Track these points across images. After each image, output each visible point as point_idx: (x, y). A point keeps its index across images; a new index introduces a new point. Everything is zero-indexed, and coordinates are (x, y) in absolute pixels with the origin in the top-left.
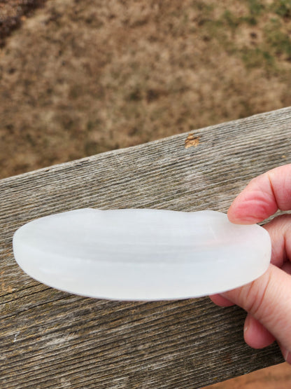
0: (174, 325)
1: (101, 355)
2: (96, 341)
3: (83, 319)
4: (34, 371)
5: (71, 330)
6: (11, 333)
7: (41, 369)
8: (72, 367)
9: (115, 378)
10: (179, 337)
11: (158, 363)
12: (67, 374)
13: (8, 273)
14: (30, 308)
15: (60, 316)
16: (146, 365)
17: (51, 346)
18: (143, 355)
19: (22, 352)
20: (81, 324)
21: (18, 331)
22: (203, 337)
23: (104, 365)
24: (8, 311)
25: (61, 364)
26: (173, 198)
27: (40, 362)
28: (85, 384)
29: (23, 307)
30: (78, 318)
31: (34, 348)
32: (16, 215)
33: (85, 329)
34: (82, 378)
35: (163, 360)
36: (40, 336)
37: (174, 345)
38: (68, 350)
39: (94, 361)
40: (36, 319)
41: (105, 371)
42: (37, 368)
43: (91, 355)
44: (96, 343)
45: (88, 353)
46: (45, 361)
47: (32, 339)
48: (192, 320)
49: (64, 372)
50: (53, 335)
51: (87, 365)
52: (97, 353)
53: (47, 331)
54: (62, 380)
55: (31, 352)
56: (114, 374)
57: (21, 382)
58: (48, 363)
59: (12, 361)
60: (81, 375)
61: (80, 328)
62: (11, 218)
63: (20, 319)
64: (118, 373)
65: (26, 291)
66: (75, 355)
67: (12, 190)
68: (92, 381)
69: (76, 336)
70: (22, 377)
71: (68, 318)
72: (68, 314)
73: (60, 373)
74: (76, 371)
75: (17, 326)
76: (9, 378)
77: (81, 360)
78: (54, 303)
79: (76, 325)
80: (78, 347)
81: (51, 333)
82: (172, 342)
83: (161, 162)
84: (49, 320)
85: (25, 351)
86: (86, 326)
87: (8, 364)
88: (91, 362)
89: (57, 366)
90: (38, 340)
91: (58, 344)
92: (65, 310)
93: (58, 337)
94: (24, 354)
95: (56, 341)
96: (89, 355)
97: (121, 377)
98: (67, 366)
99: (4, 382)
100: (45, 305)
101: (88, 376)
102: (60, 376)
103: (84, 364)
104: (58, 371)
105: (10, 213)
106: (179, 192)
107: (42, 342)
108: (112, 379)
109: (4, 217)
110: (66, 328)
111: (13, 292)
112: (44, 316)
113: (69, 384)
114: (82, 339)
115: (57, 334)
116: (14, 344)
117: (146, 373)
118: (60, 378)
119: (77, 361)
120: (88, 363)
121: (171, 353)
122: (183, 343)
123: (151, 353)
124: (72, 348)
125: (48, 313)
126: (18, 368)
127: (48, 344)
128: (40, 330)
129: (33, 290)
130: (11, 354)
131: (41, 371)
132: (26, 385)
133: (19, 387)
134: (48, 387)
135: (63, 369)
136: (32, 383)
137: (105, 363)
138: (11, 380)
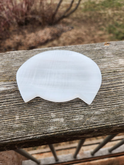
0: (104, 98)
4: (39, 109)
7: (42, 108)
8: (57, 109)
9: (77, 115)
10: (107, 103)
11: (97, 111)
12: (54, 111)
16: (92, 111)
18: (90, 108)
22: (118, 104)
23: (72, 110)
25: (52, 107)
26: (101, 59)
27: (43, 106)
28: (63, 116)
34: (61, 114)
35: (100, 111)
37: (105, 106)
41: (72, 112)
46: (45, 105)
48: (112, 97)
49: (53, 110)
51: (64, 109)
52: (69, 105)
54: (52, 114)
55: (39, 102)
56: (77, 113)
64: (79, 113)
68: (66, 115)
70: (33, 111)
73: (51, 111)
74: (59, 111)
76: (27, 110)
77: (61, 107)
82: (104, 104)
83: (95, 49)
85: (36, 101)
87: (28, 105)
89: (50, 108)
94: (35, 102)
96: (65, 105)
97: (80, 115)
99: (25, 112)
101: (64, 113)
103: (63, 108)
104: (51, 110)
106: (103, 57)
108: (76, 115)
113: (55, 115)
117: (92, 115)
118: (51, 113)
119: (59, 107)
120: (64, 108)
121: (104, 108)
122: (109, 105)
123: (94, 107)
131: (42, 109)
132: (34, 114)
133: (31, 114)
134: (45, 116)
135: (52, 110)
136: (38, 113)
137: (73, 109)
138: (28, 111)
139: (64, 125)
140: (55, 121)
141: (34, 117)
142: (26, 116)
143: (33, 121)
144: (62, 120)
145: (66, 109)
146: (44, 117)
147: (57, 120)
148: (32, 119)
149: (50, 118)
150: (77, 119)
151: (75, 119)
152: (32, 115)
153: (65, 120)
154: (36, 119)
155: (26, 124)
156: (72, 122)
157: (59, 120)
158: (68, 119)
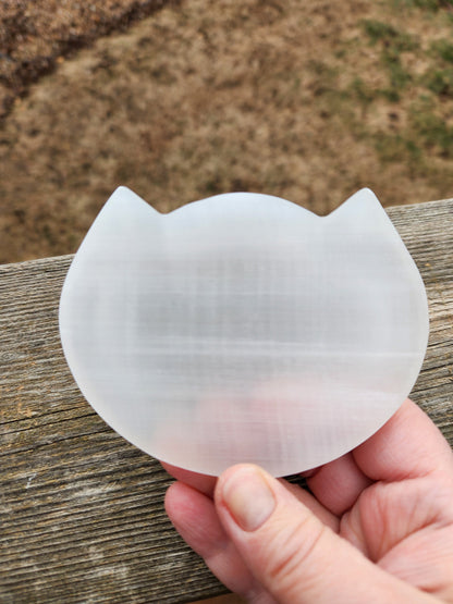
1: (152, 516)
2: (146, 496)
3: (130, 463)
4: (52, 532)
5: (111, 476)
6: (22, 475)
7: (61, 531)
8: (108, 532)
9: (169, 552)
12: (100, 540)
13: (29, 389)
14: (55, 441)
15: (98, 457)
17: (80, 498)
19: (36, 503)
20: (127, 470)
21: (34, 473)
23: (155, 532)
24: (23, 443)
25: (92, 527)
27: (63, 520)
28: (126, 557)
29: (45, 439)
30: (124, 461)
31: (56, 500)
32: (49, 310)
33: (132, 478)
34: (120, 548)
36: (65, 483)
38: (104, 506)
39: (141, 525)
40: (62, 457)
41: (156, 541)
42: (55, 529)
43: (138, 515)
44: (147, 498)
45: (134, 513)
46: (70, 519)
47: (53, 485)
49: (96, 538)
50: (85, 483)
51: (131, 530)
52: (147, 514)
53: (76, 476)
54: (92, 549)
55: (50, 504)
56: (169, 546)
57: (30, 547)
58: (73, 522)
59: (20, 515)
60: (120, 544)
61: (124, 475)
62: (40, 314)
63: (39, 455)
64: (174, 545)
65: (51, 417)
66: (114, 514)
67: (47, 275)
68: (135, 555)
69: (119, 487)
70: (33, 540)
71: (109, 461)
72: (109, 453)
73: (88, 539)
74: (113, 537)
75: (33, 466)
76: (12, 540)
77: (123, 522)
78: (91, 437)
79: (120, 471)
80: (119, 502)
81: (83, 479)
84: (82, 461)
85: (41, 503)
86: (133, 473)
87: (14, 520)
88: (137, 525)
89: (86, 528)
90: (62, 488)
91: (91, 497)
92: (105, 449)
93: (91, 487)
94: (39, 507)
95: (89, 492)
96: (134, 516)
97: (178, 551)
98: (101, 529)
99: (6, 545)
100: (77, 439)
101: (130, 546)
102: (89, 543)
103: (126, 527)
104: (88, 535)
105: (40, 307)
107: (67, 491)
108: (165, 553)
109: (32, 310)
110: (104, 475)
111: (33, 417)
112: (74, 455)
113: (101, 556)
114: (125, 492)
115: (91, 482)
116: (26, 491)
118: (89, 546)
119: (116, 523)
120: (132, 527)
124: (111, 503)
125: (81, 450)
126: (28, 527)
127: (77, 494)
128: (67, 473)
129: (62, 416)
130: (19, 506)
131: (61, 534)
132: (37, 553)
133: (26, 555)
134: (70, 558)
135: (94, 534)
136: (46, 551)
137: (157, 529)
138: (15, 544)
139: (127, 591)
140: (100, 575)
141: (38, 566)
142: (12, 561)
143: (34, 580)
144: (123, 571)
145: (136, 529)
146: (68, 562)
147: (107, 573)
148: (31, 571)
149: (85, 566)
150: (168, 567)
151: (162, 568)
152: (29, 558)
153: (131, 572)
154: (44, 571)
155: (12, 591)
156: (152, 579)
157: (113, 572)
158: (141, 570)
